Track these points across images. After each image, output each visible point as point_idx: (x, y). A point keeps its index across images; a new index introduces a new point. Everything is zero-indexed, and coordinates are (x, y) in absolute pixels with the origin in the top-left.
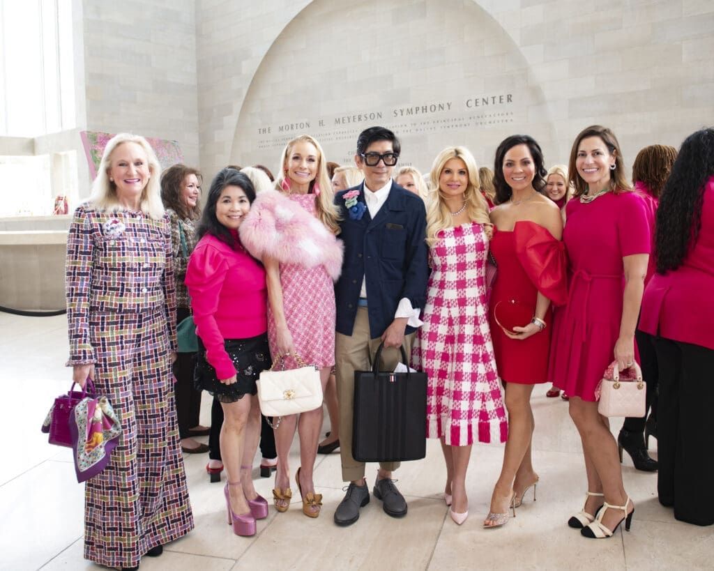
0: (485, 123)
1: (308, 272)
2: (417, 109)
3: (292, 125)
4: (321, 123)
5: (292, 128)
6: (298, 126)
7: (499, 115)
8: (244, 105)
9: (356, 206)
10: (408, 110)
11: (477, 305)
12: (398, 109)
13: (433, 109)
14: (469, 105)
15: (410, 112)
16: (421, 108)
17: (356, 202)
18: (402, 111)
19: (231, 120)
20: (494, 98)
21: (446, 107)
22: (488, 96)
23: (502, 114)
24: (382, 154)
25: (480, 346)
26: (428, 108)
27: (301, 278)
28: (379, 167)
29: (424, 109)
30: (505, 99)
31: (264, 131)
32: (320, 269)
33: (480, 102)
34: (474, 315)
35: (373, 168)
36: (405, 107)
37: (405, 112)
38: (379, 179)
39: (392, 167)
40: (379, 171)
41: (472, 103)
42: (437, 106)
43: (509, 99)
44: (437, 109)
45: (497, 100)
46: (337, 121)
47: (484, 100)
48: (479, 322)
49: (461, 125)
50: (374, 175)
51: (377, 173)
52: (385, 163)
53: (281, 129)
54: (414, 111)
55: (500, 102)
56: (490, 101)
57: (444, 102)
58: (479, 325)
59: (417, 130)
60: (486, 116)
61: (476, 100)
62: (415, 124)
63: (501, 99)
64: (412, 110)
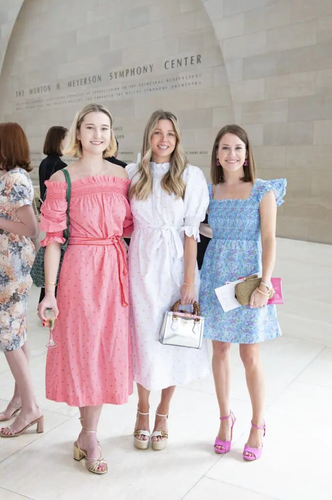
0: (179, 87)
2: (127, 72)
4: (58, 86)
5: (40, 91)
6: (43, 88)
10: (120, 72)
12: (113, 70)
13: (139, 72)
14: (167, 67)
15: (122, 74)
16: (130, 71)
18: (116, 74)
20: (186, 58)
21: (149, 69)
22: (181, 57)
23: (193, 77)
26: (135, 70)
29: (133, 72)
30: (195, 60)
31: (20, 93)
33: (176, 63)
36: (118, 69)
37: (118, 75)
41: (169, 65)
42: (142, 68)
43: (199, 60)
44: (142, 71)
45: (189, 61)
46: (70, 85)
47: (178, 60)
49: (160, 89)
53: (31, 92)
55: (192, 63)
56: (183, 62)
57: (147, 64)
59: (127, 93)
60: (181, 79)
61: (170, 63)
62: (125, 87)
63: (192, 60)
64: (123, 72)
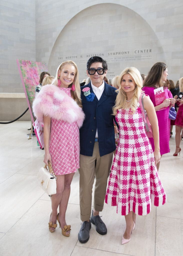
0: (141, 59)
1: (71, 125)
2: (117, 53)
3: (71, 57)
4: (81, 57)
5: (71, 58)
6: (73, 57)
7: (146, 56)
8: (53, 49)
9: (90, 95)
11: (134, 148)
12: (110, 52)
13: (123, 53)
14: (136, 52)
15: (114, 54)
16: (118, 53)
17: (90, 93)
18: (111, 54)
19: (48, 54)
20: (145, 50)
21: (127, 53)
22: (143, 50)
23: (148, 56)
24: (96, 69)
25: (135, 167)
26: (121, 53)
27: (68, 128)
28: (95, 75)
29: (119, 53)
30: (149, 51)
31: (60, 58)
32: (75, 124)
33: (140, 51)
34: (132, 152)
35: (93, 76)
36: (112, 52)
37: (112, 54)
38: (96, 81)
39: (102, 75)
40: (96, 77)
41: (137, 52)
42: (124, 52)
43: (150, 51)
44: (124, 53)
45: (146, 51)
46: (87, 56)
47: (141, 51)
48: (135, 156)
49: (132, 60)
50: (94, 79)
51: (95, 78)
52: (98, 73)
53: (67, 58)
54: (116, 54)
55: (147, 52)
56: (144, 51)
57: (126, 51)
58: (134, 157)
59: (116, 61)
60: (142, 57)
61: (138, 51)
62: (116, 58)
63: (147, 51)
64: (115, 53)
